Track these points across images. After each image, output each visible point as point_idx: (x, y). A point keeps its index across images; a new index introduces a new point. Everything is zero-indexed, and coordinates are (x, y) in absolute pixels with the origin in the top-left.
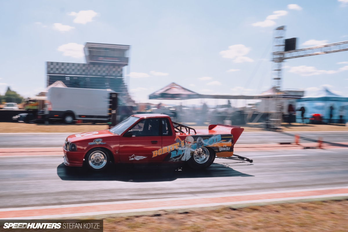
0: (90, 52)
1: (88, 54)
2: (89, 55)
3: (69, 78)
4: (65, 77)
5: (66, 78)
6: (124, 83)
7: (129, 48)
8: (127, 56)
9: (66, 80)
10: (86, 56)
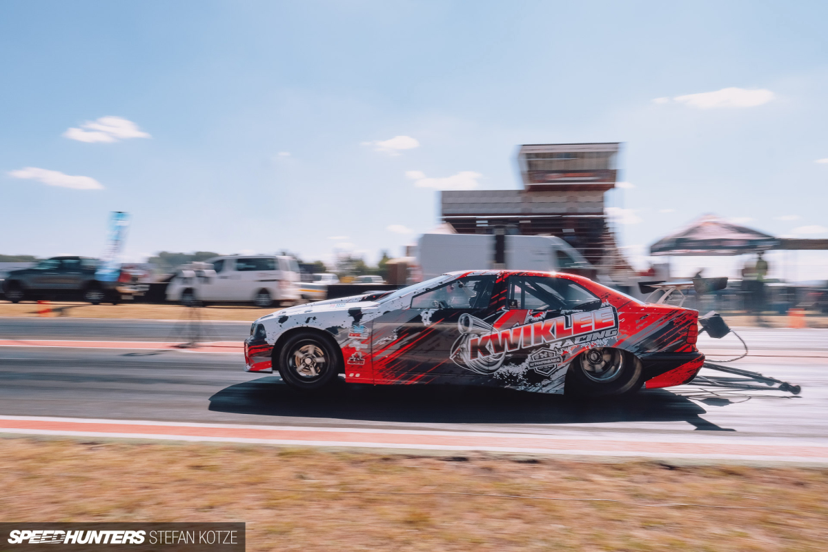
0: (530, 164)
1: (526, 169)
2: (529, 171)
3: (486, 222)
4: (475, 220)
5: (478, 222)
6: (608, 228)
7: (617, 148)
8: (612, 168)
9: (478, 225)
10: (523, 174)
